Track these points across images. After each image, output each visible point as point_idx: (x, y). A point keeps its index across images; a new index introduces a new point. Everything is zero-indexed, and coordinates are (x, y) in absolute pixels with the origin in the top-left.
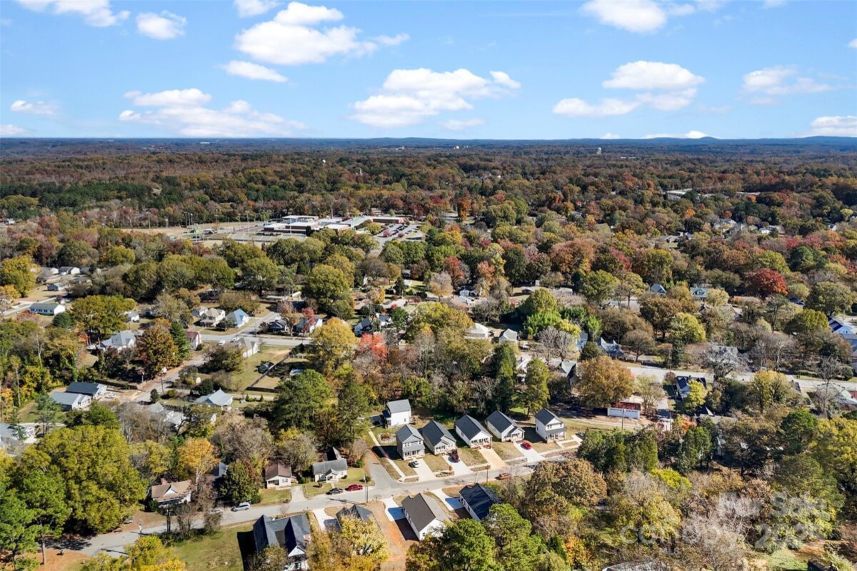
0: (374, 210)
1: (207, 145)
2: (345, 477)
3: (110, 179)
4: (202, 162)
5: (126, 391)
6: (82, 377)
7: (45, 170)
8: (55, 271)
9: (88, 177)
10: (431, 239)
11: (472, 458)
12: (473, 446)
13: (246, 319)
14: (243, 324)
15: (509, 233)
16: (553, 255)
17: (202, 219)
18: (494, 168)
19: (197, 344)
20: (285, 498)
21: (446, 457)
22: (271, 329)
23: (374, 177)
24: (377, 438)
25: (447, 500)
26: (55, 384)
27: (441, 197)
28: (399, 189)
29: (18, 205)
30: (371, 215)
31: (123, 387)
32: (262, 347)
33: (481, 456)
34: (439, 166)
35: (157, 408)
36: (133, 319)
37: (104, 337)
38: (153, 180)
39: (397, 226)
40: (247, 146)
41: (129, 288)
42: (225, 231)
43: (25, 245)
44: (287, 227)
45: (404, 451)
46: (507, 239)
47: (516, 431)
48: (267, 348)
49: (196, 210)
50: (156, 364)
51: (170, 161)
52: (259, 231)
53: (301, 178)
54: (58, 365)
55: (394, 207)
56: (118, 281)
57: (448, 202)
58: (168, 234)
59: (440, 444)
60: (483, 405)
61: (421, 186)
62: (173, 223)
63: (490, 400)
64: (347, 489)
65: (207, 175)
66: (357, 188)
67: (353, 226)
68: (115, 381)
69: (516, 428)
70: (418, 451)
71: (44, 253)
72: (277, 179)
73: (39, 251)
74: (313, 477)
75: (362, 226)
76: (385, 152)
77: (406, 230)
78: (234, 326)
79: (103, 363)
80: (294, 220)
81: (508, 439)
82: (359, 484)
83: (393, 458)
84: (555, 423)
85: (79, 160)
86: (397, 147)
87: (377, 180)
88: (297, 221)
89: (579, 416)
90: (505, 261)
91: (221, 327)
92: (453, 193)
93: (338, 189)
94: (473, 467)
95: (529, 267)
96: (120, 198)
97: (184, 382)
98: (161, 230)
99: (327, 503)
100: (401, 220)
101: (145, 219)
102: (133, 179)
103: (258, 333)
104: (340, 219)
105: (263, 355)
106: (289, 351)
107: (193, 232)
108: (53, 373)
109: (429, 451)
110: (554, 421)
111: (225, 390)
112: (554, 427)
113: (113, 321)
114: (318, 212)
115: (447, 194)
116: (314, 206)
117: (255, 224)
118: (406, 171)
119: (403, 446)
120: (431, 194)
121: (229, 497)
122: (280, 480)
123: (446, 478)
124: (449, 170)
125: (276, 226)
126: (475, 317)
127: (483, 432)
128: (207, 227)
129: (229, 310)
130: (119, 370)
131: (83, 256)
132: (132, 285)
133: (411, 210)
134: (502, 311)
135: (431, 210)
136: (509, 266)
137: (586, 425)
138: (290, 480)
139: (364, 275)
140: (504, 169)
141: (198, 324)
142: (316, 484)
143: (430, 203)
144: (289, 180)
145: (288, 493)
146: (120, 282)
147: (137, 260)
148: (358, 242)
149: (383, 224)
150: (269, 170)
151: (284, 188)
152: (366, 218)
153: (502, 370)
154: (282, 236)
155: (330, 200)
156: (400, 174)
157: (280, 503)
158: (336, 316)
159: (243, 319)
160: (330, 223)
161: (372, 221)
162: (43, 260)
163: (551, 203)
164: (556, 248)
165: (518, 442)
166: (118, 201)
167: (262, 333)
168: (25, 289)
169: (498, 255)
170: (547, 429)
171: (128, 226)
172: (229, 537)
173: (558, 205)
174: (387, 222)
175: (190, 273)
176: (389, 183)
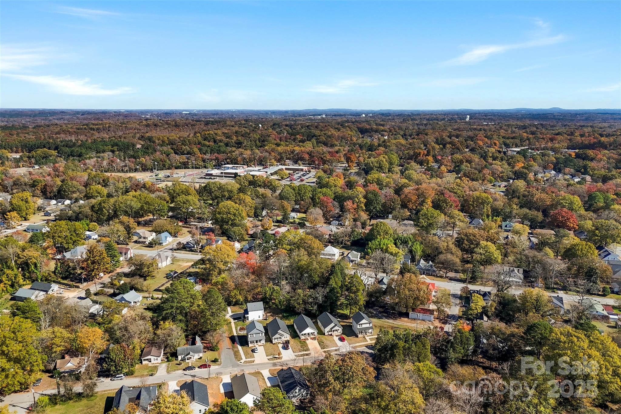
0: (287, 161)
1: (186, 114)
2: (201, 358)
3: (109, 138)
4: (177, 126)
5: (72, 289)
6: (44, 279)
7: (69, 131)
8: (54, 202)
9: (96, 135)
10: (320, 183)
11: (299, 347)
12: (302, 337)
13: (170, 239)
14: (168, 242)
15: (377, 179)
16: (403, 196)
17: (165, 166)
18: (383, 131)
19: (129, 256)
20: (153, 371)
21: (280, 346)
22: (185, 247)
23: (293, 137)
24: (236, 329)
25: (268, 378)
26: (25, 283)
27: (337, 152)
28: (309, 146)
29: (43, 155)
30: (284, 165)
31: (70, 286)
32: (174, 259)
33: (306, 345)
34: (342, 130)
35: (88, 302)
36: (93, 237)
37: (67, 250)
38: (139, 139)
39: (302, 173)
40: (214, 114)
41: (95, 215)
42: (179, 175)
43: (36, 183)
44: (222, 173)
45: (249, 340)
46: (375, 184)
47: (337, 328)
48: (178, 261)
49: (161, 160)
50: (93, 271)
51: (155, 125)
52: (203, 176)
53: (240, 138)
54: (28, 270)
55: (302, 159)
56: (87, 210)
57: (342, 156)
58: (137, 177)
59: (277, 336)
60: (315, 307)
61: (325, 144)
62: (145, 169)
63: (321, 304)
64: (198, 367)
65: (175, 135)
66: (278, 145)
67: (269, 173)
68: (65, 282)
69: (336, 325)
70: (260, 341)
71: (48, 189)
72: (224, 139)
73: (44, 188)
74: (177, 357)
75: (275, 173)
76: (310, 119)
77: (307, 177)
78: (160, 244)
79: (59, 269)
80: (228, 168)
81: (330, 333)
82: (208, 363)
83: (242, 345)
84: (365, 323)
85: (93, 124)
86: (320, 115)
87: (294, 140)
88: (230, 169)
89: (388, 317)
90: (366, 200)
91: (151, 245)
92: (347, 148)
93: (265, 146)
94: (297, 354)
95: (384, 205)
96: (113, 151)
97: (112, 284)
98: (132, 175)
99: (181, 377)
100: (305, 168)
101: (126, 166)
102: (125, 138)
103: (175, 250)
104: (261, 168)
106: (193, 263)
107: (156, 175)
108: (24, 275)
109: (269, 340)
110: (364, 321)
111: (137, 290)
112: (364, 326)
113: (74, 239)
114: (247, 162)
115: (342, 150)
116: (244, 159)
117: (201, 170)
118: (317, 132)
119: (249, 336)
120: (330, 150)
121: (109, 370)
122: (152, 358)
123: (275, 361)
124: (349, 132)
125: (215, 172)
126: (334, 241)
127: (312, 328)
128: (167, 172)
129: (158, 232)
130: (70, 274)
131: (74, 192)
132: (97, 213)
133: (314, 162)
134: (354, 237)
135: (328, 161)
136: (368, 203)
137: (391, 325)
138: (159, 359)
139: (263, 209)
140: (390, 131)
141: (136, 242)
142: (177, 362)
143: (328, 157)
144: (232, 139)
145: (156, 368)
146: (89, 211)
147: (109, 196)
148: (268, 184)
149: (292, 171)
150: (219, 132)
151: (227, 145)
152: (281, 167)
153: (331, 282)
154: (218, 180)
155: (257, 154)
156: (313, 135)
157: (147, 375)
158: (232, 239)
159: (168, 239)
160: (253, 171)
161: (284, 169)
162: (46, 194)
163: (417, 157)
164: (406, 190)
165: (337, 336)
166: (110, 153)
167: (178, 249)
168: (26, 214)
169: (360, 196)
170: (358, 326)
171: (114, 171)
172: (101, 399)
173: (422, 158)
174: (295, 170)
175: (136, 205)
176: (303, 141)
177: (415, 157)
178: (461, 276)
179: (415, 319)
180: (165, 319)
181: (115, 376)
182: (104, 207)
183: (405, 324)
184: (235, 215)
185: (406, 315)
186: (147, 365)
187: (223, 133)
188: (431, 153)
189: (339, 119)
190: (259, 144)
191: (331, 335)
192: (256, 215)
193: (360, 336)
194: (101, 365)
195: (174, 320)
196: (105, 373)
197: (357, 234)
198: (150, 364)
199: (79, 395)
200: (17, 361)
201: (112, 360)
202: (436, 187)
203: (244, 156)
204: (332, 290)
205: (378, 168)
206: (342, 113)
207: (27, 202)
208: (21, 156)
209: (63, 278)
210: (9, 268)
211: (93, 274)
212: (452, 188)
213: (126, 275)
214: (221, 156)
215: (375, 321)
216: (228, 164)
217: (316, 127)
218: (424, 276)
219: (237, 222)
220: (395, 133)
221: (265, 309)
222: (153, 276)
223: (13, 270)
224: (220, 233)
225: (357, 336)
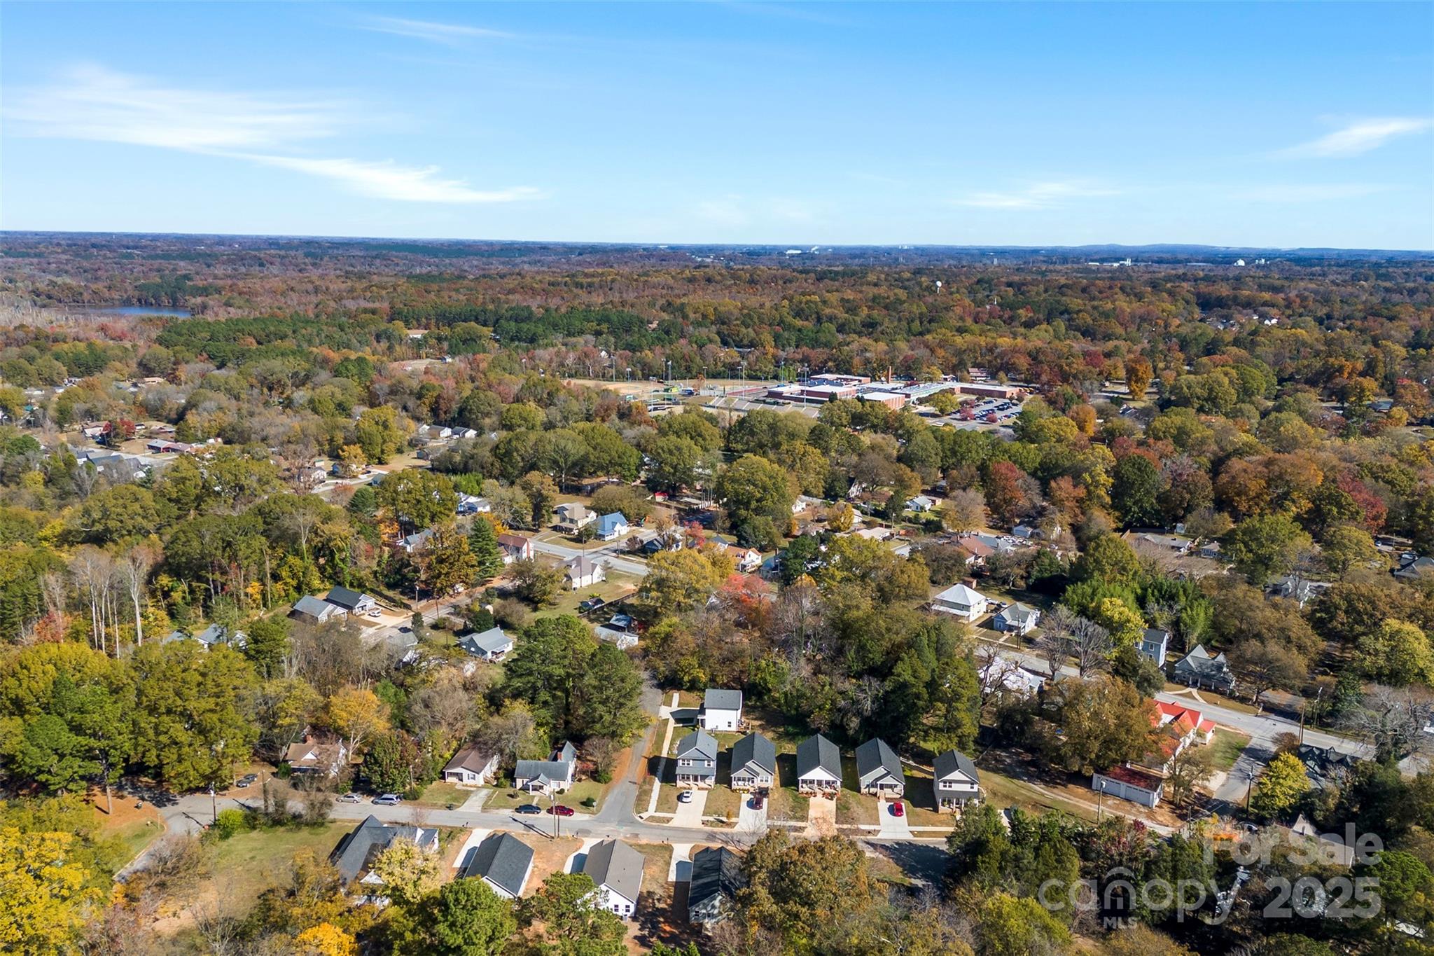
0: (974, 372)
1: (792, 256)
2: (562, 792)
3: (603, 305)
4: (753, 282)
5: (397, 610)
6: (355, 582)
7: (532, 289)
8: (447, 432)
9: (582, 299)
10: (1023, 429)
11: (787, 810)
12: (804, 788)
13: (623, 528)
14: (616, 535)
15: (1179, 429)
16: (1224, 478)
17: (689, 371)
18: (1265, 304)
19: (524, 556)
20: (456, 801)
21: (746, 797)
22: (642, 550)
23: (1008, 314)
24: (671, 744)
25: (680, 864)
26: (320, 586)
27: (1108, 355)
28: (1040, 337)
29: (467, 336)
30: (961, 380)
31: (396, 604)
32: (609, 574)
33: (805, 807)
35: (411, 639)
36: (480, 509)
38: (662, 309)
39: (1000, 401)
40: (854, 257)
41: (497, 464)
42: (711, 392)
43: (425, 391)
44: (804, 392)
45: (679, 771)
46: (1171, 440)
47: (889, 780)
48: (619, 577)
49: (683, 357)
50: (439, 577)
51: (708, 280)
52: (762, 396)
53: (877, 312)
55: (1010, 368)
57: (1120, 364)
58: (623, 392)
59: (742, 773)
60: (855, 722)
61: (1087, 333)
62: (646, 373)
63: (867, 718)
64: (547, 810)
65: (729, 303)
66: (962, 331)
67: (913, 398)
68: (390, 593)
69: (889, 773)
70: (704, 778)
71: (443, 406)
72: (839, 313)
73: (436, 402)
74: (514, 780)
75: (931, 399)
76: (1085, 270)
77: (1007, 411)
78: (599, 537)
79: (383, 566)
80: (823, 382)
81: (873, 790)
82: (571, 805)
83: (663, 781)
84: (961, 780)
85: (586, 275)
86: (1117, 260)
87: (1010, 321)
88: (827, 383)
89: (1031, 778)
90: (1112, 480)
92: (1141, 346)
93: (928, 332)
94: (774, 823)
95: (1164, 498)
96: (598, 334)
97: (469, 609)
98: (612, 386)
100: (1011, 390)
101: (612, 366)
103: (623, 552)
104: (901, 384)
105: (606, 586)
106: (643, 585)
107: (668, 390)
109: (724, 778)
110: (956, 775)
111: (506, 627)
112: (956, 787)
113: (434, 509)
114: (873, 370)
115: (1126, 349)
116: (868, 361)
117: (763, 383)
118: (1075, 302)
119: (680, 762)
120: (1093, 348)
121: (368, 781)
122: (465, 773)
123: (716, 829)
124: (1168, 306)
125: (794, 389)
126: (984, 577)
127: (829, 769)
128: (688, 385)
129: (601, 512)
130: (404, 577)
131: (487, 415)
132: (502, 460)
133: (1038, 376)
134: (1040, 571)
135: (1075, 377)
136: (1121, 490)
137: (1035, 796)
138: (480, 780)
139: (851, 482)
140: (1288, 307)
141: (555, 528)
142: (511, 791)
143: (1079, 365)
144: (856, 315)
145: (466, 794)
146: (488, 454)
147: (549, 426)
148: (893, 425)
149: (974, 397)
150: (833, 298)
151: (841, 329)
152: (949, 384)
153: (899, 668)
154: (790, 408)
155: (900, 351)
156: (1063, 308)
157: (441, 807)
159: (618, 527)
160: (880, 390)
161: (958, 391)
162: (439, 415)
163: (1330, 377)
164: (1236, 464)
165: (888, 800)
166: (591, 338)
167: (629, 553)
168: (383, 452)
169: (1100, 468)
170: (941, 785)
171: (585, 375)
172: (333, 836)
173: (1346, 382)
174: (981, 394)
175: (576, 448)
176: (1029, 325)
179: (1104, 794)
180: (518, 696)
181: (379, 795)
182: (517, 450)
183: (1076, 801)
184: (765, 488)
185: (1087, 782)
186: (453, 785)
187: (842, 299)
188: (1381, 370)
189: (1164, 271)
190: (916, 326)
191: (875, 795)
192: (830, 494)
193: (943, 809)
195: (533, 700)
196: (363, 786)
197: (1051, 564)
198: (459, 786)
199: (296, 817)
201: (376, 761)
202: (1336, 461)
203: (868, 355)
204: (901, 687)
205: (1206, 400)
206: (1181, 257)
207: (386, 427)
208: (425, 337)
209: (390, 586)
210: (297, 553)
211: (439, 585)
212: (1382, 467)
213: (503, 594)
214: (819, 354)
215: (998, 780)
216: (828, 371)
217: (1084, 290)
218: (1194, 691)
220: (1302, 310)
221: (747, 710)
222: (554, 604)
223: (302, 559)
224: (728, 524)
225: (936, 810)
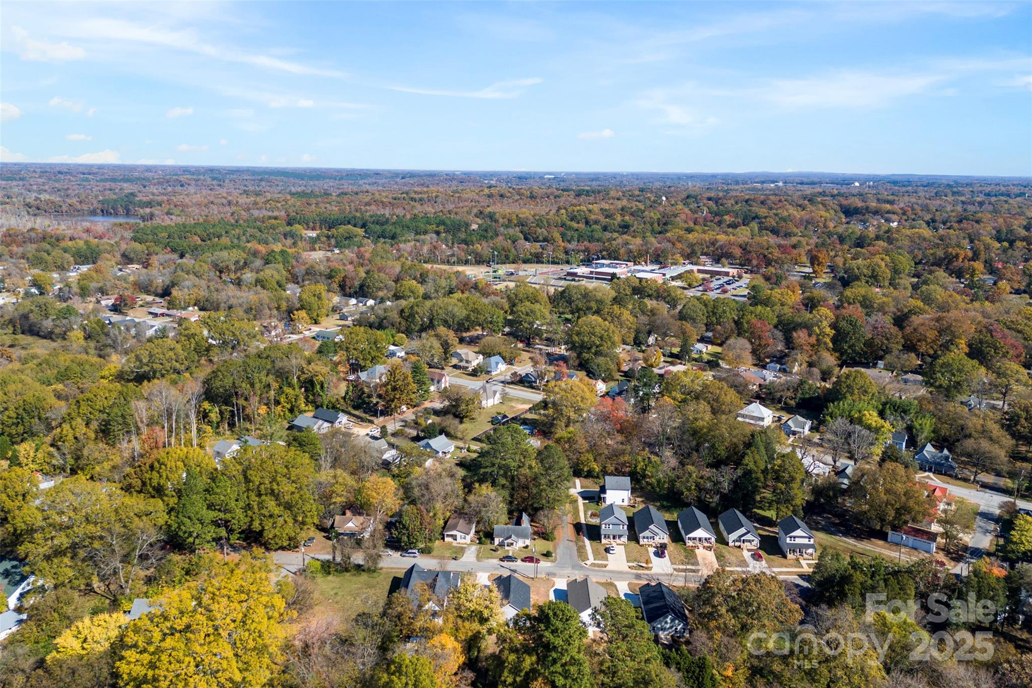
0: (703, 258)
1: (550, 179)
2: (527, 547)
3: (435, 213)
4: (532, 197)
5: (364, 424)
6: (330, 405)
7: (382, 202)
8: (353, 301)
9: (418, 209)
10: (754, 297)
11: (682, 557)
12: (690, 543)
13: (502, 367)
14: (498, 371)
15: (863, 296)
16: (908, 330)
17: (508, 259)
18: (888, 212)
19: (443, 386)
20: (456, 554)
21: (652, 550)
22: (523, 381)
23: (717, 219)
24: (585, 514)
25: (626, 595)
26: (307, 408)
27: (794, 247)
28: (743, 234)
29: (346, 235)
30: (696, 264)
31: (362, 420)
32: (505, 398)
33: (695, 556)
34: (810, 207)
35: (382, 444)
36: (398, 354)
37: (363, 368)
38: (476, 216)
39: (726, 279)
40: (593, 180)
41: (403, 323)
42: (527, 273)
43: (334, 274)
44: (591, 273)
45: (602, 532)
46: (858, 305)
47: (749, 537)
48: (511, 400)
49: (503, 249)
50: (393, 401)
51: (502, 196)
52: (562, 275)
53: (627, 218)
54: (313, 390)
55: (729, 256)
56: (395, 316)
57: (803, 253)
58: (468, 273)
59: (647, 533)
60: (717, 498)
61: (775, 232)
62: (480, 261)
63: (726, 494)
64: (522, 560)
65: (527, 212)
66: (689, 230)
67: (668, 276)
68: (357, 413)
69: (748, 532)
70: (620, 536)
71: (348, 283)
72: (601, 218)
73: (343, 281)
74: (493, 539)
75: (679, 277)
76: (754, 189)
77: (734, 286)
78: (488, 372)
79: (350, 393)
80: (603, 265)
81: (737, 544)
82: (536, 556)
83: (591, 538)
84: (800, 536)
85: (416, 192)
86: (773, 182)
87: (719, 223)
88: (606, 267)
90: (833, 332)
91: (474, 373)
92: (814, 240)
93: (667, 231)
94: (675, 567)
95: (869, 343)
96: (438, 233)
97: (416, 423)
98: (460, 268)
99: (496, 569)
100: (733, 271)
101: (453, 255)
102: (456, 213)
103: (508, 383)
104: (656, 267)
105: (504, 407)
106: (531, 406)
107: (495, 272)
108: (307, 398)
109: (634, 537)
110: (798, 532)
111: (448, 435)
112: (798, 541)
113: (373, 354)
114: (634, 257)
115: (804, 243)
116: (631, 251)
117: (560, 267)
118: (763, 211)
119: (603, 526)
120: (782, 242)
121: (399, 540)
122: (459, 534)
123: (639, 572)
124: (823, 213)
125: (582, 270)
126: (766, 396)
127: (707, 530)
128: (510, 268)
129: (487, 354)
130: (364, 402)
131: (380, 289)
132: (407, 320)
133: (749, 261)
134: (803, 393)
135: (776, 261)
136: (839, 338)
137: (850, 547)
138: (469, 538)
139: (649, 333)
140: (904, 214)
141: (455, 367)
142: (493, 547)
143: (776, 253)
144: (614, 219)
145: (461, 550)
146: (397, 316)
147: (426, 297)
148: (662, 294)
149: (708, 276)
150: (595, 208)
151: (605, 229)
152: (689, 267)
153: (746, 460)
154: (584, 282)
155: (652, 244)
156: (754, 215)
157: (448, 558)
158: (594, 375)
159: (500, 366)
160: (643, 271)
161: (695, 271)
162: (345, 290)
163: (950, 262)
164: (916, 320)
165: (749, 550)
166: (434, 236)
167: (512, 383)
168: (318, 316)
169: (825, 323)
170: (788, 539)
171: (436, 262)
172: (385, 579)
173: (962, 265)
174: (713, 274)
175: (460, 312)
176: (734, 226)
177: (947, 263)
178: (1008, 483)
179: (897, 544)
180: (481, 481)
181: (406, 551)
182: (417, 313)
183: (878, 550)
184: (601, 338)
185: (883, 536)
186: (450, 544)
187: (601, 209)
188: (983, 256)
189: (808, 190)
190: (657, 228)
191: (739, 547)
192: (637, 343)
193: (790, 556)
194: (390, 531)
195: (494, 484)
196: (394, 544)
197: (810, 389)
198: (455, 543)
199: (358, 567)
200: (288, 506)
201: (404, 525)
202: (980, 318)
203: (631, 247)
204: (748, 473)
205: (870, 277)
206: (816, 180)
207: (319, 298)
208: (318, 235)
209: (356, 407)
210: (290, 385)
211: (393, 406)
212: (1012, 322)
213: (436, 413)
214: (594, 246)
215: (821, 536)
216: (603, 258)
217: (762, 203)
218: (931, 475)
219: (604, 349)
220: (913, 216)
221: (633, 491)
222: (473, 419)
223: (294, 389)
224: (576, 363)
225: (785, 557)
